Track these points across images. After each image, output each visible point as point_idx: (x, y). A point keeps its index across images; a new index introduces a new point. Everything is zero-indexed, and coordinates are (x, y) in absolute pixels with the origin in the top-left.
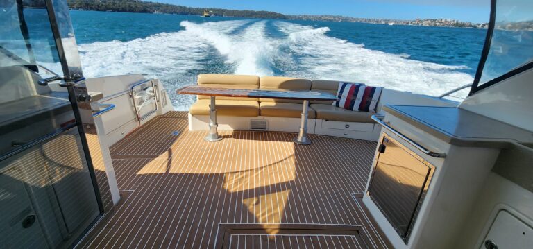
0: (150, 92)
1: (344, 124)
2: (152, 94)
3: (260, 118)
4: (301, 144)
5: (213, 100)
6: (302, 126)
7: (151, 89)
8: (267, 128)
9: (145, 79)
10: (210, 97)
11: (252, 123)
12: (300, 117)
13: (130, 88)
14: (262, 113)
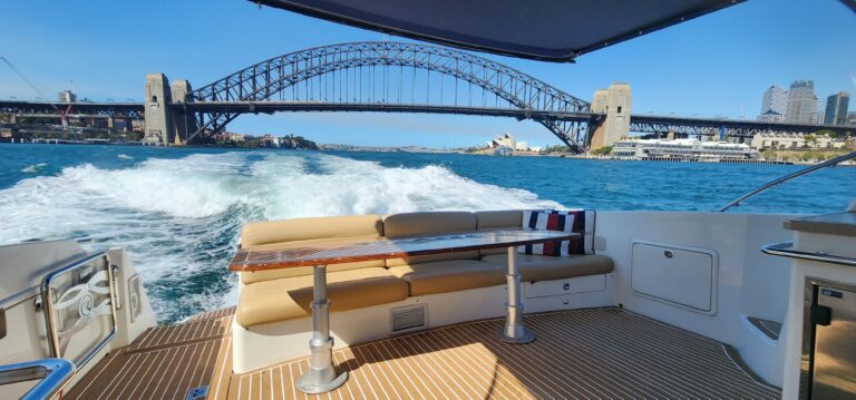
0: (98, 285)
1: (562, 282)
2: (104, 291)
3: (411, 302)
4: (517, 343)
5: (321, 275)
6: (512, 301)
7: (101, 276)
8: (426, 320)
9: (85, 253)
10: (311, 268)
11: (396, 317)
12: (505, 282)
13: (39, 280)
14: (414, 290)
